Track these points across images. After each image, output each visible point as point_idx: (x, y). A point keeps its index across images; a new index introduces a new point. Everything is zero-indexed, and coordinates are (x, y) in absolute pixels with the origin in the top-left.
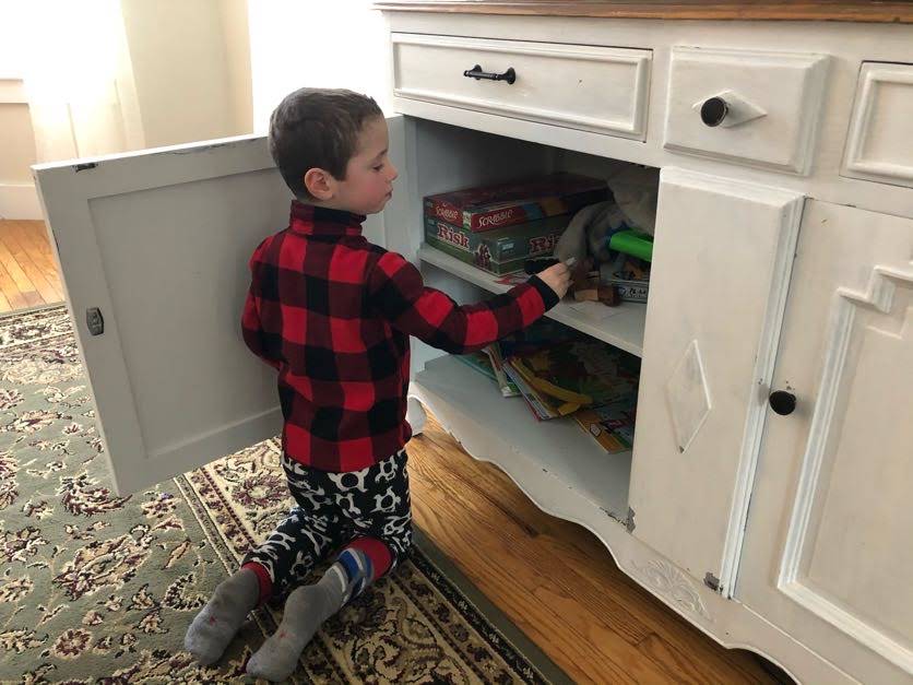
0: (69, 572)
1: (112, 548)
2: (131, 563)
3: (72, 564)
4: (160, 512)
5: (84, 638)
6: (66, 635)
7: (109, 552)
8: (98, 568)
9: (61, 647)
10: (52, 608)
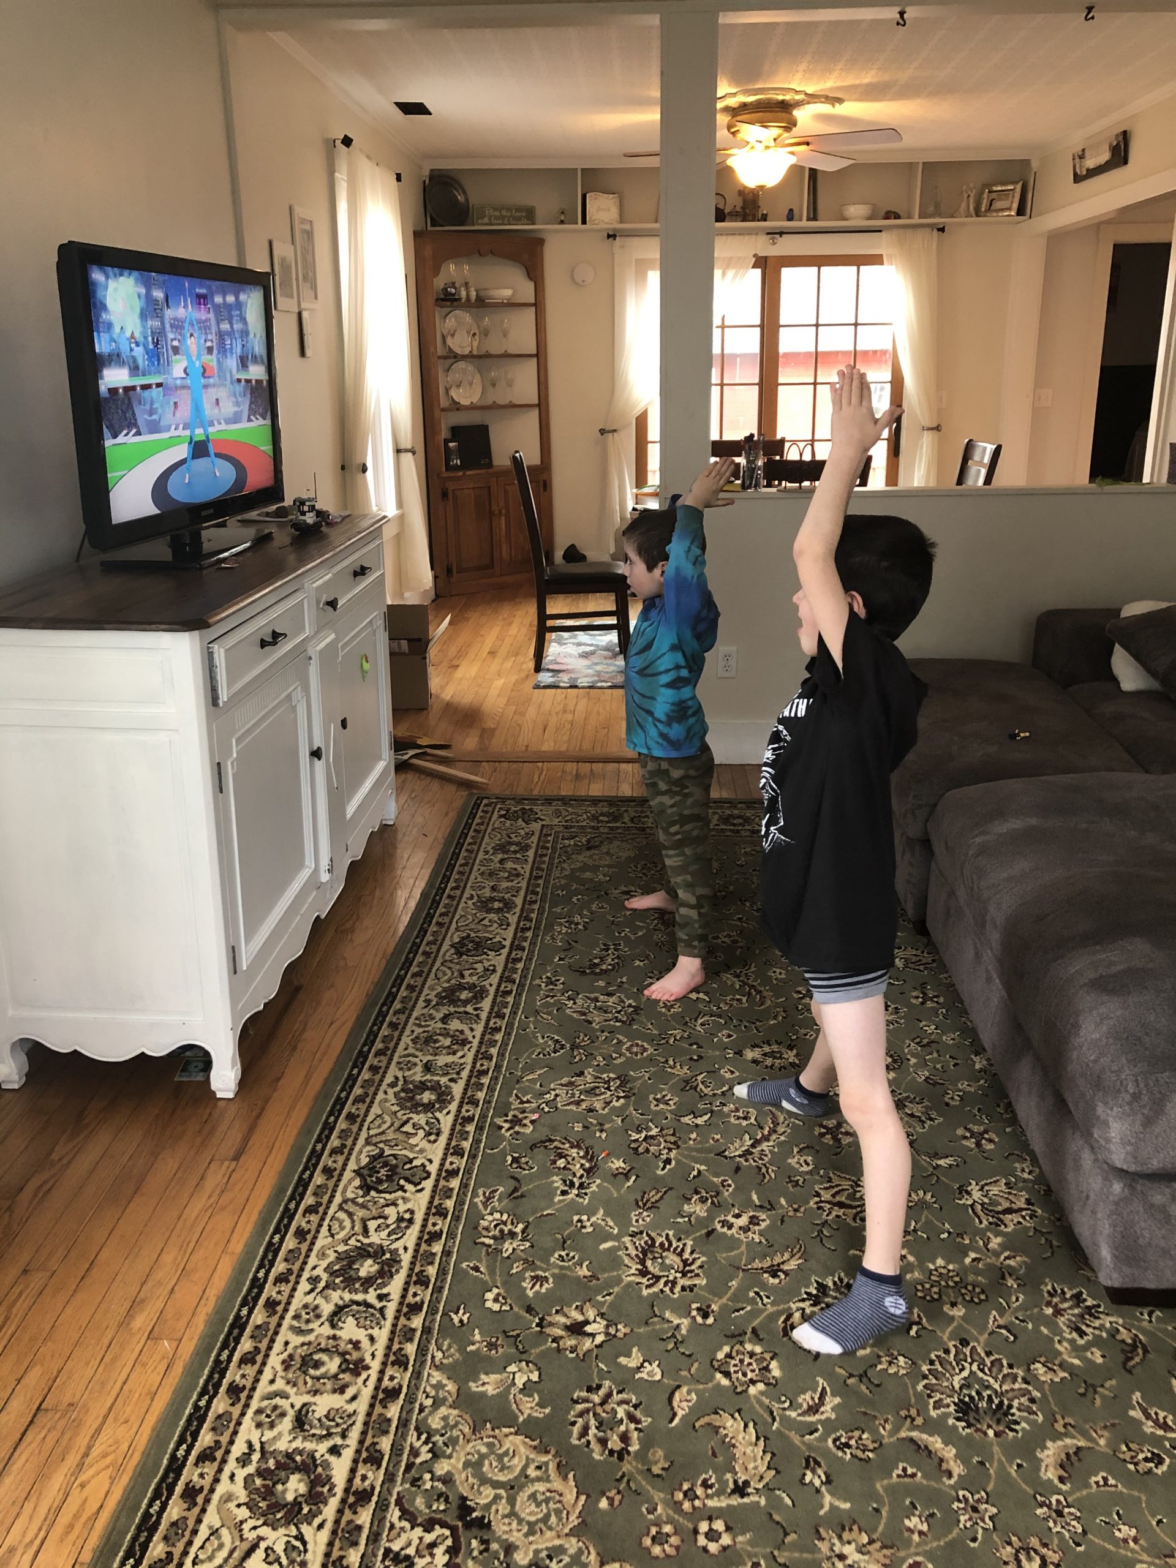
0: (619, 1098)
1: (578, 1103)
2: (571, 1084)
3: (615, 1103)
4: (521, 1116)
5: (628, 1049)
6: (639, 1056)
7: (583, 1100)
8: (597, 1091)
9: (645, 1050)
10: (641, 1077)
